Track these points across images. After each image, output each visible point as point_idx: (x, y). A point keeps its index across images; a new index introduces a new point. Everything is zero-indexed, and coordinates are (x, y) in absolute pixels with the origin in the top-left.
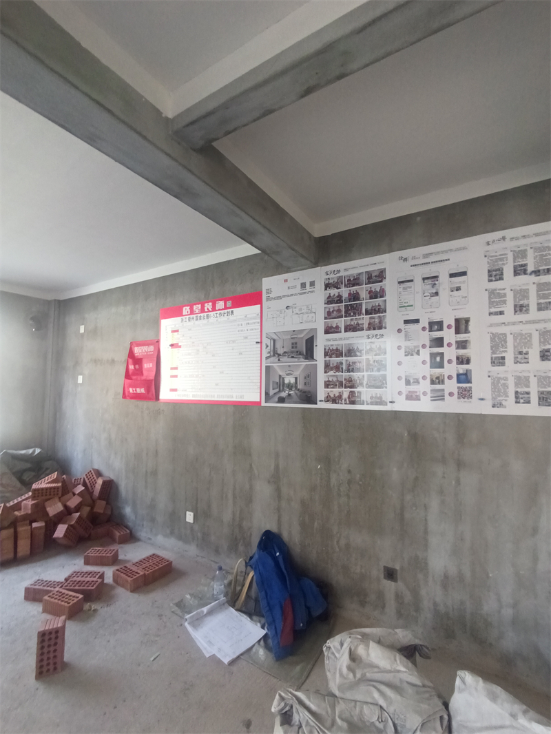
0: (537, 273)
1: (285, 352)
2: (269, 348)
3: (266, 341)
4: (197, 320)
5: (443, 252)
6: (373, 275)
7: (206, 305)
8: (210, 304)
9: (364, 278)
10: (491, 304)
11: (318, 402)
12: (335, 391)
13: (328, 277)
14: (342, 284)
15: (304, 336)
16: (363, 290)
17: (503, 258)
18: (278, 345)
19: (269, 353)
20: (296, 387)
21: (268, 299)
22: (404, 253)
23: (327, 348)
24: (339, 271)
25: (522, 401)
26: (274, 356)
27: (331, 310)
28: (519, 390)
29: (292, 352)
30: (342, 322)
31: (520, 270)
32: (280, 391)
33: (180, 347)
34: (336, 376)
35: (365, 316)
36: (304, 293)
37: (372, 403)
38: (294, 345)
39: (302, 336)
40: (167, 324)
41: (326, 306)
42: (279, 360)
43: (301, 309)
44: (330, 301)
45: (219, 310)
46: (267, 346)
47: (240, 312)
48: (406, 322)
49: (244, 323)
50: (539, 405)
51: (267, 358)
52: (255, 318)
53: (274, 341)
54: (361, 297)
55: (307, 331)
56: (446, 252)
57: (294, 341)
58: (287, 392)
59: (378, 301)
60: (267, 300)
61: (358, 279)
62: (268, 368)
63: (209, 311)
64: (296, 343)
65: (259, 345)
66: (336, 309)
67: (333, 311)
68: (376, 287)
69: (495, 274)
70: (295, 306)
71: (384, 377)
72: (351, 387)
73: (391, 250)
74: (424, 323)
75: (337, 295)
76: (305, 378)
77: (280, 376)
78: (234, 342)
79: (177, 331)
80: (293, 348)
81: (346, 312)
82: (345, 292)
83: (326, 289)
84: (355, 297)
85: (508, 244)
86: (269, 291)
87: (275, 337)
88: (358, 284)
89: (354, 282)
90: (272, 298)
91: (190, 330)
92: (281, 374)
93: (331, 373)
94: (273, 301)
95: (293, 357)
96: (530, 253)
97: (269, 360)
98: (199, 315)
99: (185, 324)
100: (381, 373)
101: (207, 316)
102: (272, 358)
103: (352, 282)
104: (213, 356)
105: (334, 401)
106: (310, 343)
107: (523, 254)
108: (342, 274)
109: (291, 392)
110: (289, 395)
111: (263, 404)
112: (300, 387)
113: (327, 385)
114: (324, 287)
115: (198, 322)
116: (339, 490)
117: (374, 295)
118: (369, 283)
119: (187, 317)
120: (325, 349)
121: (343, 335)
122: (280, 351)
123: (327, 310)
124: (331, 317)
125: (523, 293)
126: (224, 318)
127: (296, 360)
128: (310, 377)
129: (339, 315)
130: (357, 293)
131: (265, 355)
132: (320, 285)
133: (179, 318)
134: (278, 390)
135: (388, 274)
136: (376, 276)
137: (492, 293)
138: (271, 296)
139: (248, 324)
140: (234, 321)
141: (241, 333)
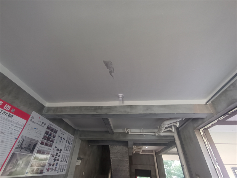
3: (20, 139)
8: (1, 102)
15: (34, 142)
16: (53, 134)
21: (31, 121)
23: (39, 150)
28: (61, 168)
29: (27, 148)
31: (68, 142)
35: (50, 142)
36: (42, 126)
37: (40, 173)
42: (21, 151)
43: (38, 131)
45: (5, 110)
46: (19, 142)
47: (16, 118)
49: (15, 125)
50: (61, 172)
51: (16, 148)
52: (21, 126)
53: (24, 140)
62: (14, 154)
64: (31, 144)
65: (15, 140)
80: (29, 146)
84: (50, 135)
89: (52, 130)
93: (35, 160)
97: (16, 150)
100: (46, 162)
102: (18, 149)
105: (31, 173)
107: (70, 139)
108: (51, 126)
118: (54, 132)
125: (67, 147)
127: (27, 152)
136: (56, 131)
137: (65, 145)
139: (17, 127)
140: (11, 121)
141: (10, 129)
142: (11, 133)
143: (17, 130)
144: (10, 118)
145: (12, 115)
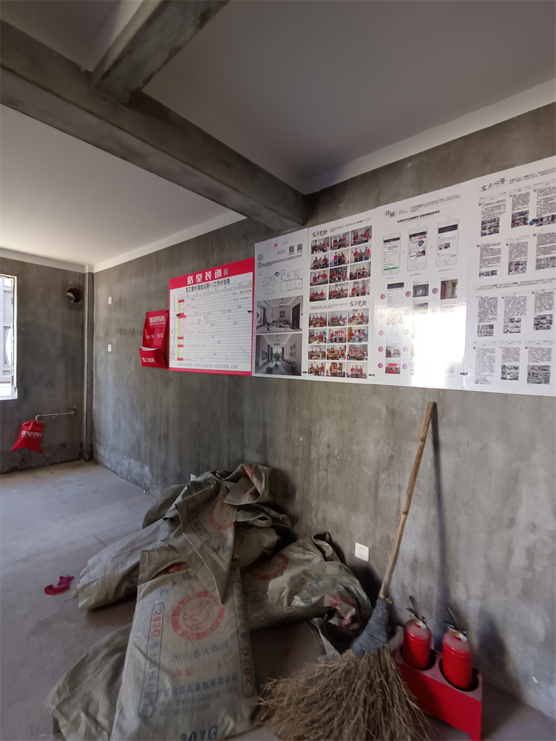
0: (538, 221)
1: (274, 322)
2: (260, 317)
3: (258, 310)
4: (199, 289)
5: (432, 203)
6: (359, 234)
7: (206, 273)
8: (210, 272)
9: (350, 238)
10: (483, 262)
11: (302, 374)
12: (318, 363)
13: (315, 238)
14: (328, 246)
15: (291, 304)
16: (348, 252)
17: (499, 206)
18: (268, 314)
19: (260, 322)
20: (283, 358)
21: (260, 265)
22: (392, 207)
23: (312, 317)
24: (325, 232)
25: (509, 377)
26: (264, 325)
27: (317, 276)
28: (507, 364)
29: (280, 321)
30: (326, 289)
31: (519, 219)
32: (268, 362)
33: (185, 317)
34: (319, 346)
35: (349, 281)
36: (292, 258)
37: (352, 376)
38: (282, 314)
39: (289, 304)
40: (175, 294)
41: (313, 271)
42: (268, 329)
43: (288, 276)
44: (316, 266)
45: (218, 278)
46: (258, 315)
47: (236, 279)
48: (390, 286)
49: (237, 291)
50: (528, 381)
51: (258, 327)
52: (247, 286)
53: (264, 309)
54: (347, 260)
55: (294, 298)
56: (436, 202)
57: (282, 309)
58: (274, 362)
59: (363, 264)
60: (259, 267)
61: (343, 240)
62: (258, 338)
63: (209, 280)
64: (284, 312)
65: (251, 315)
66: (322, 274)
67: (318, 277)
68: (361, 248)
69: (490, 226)
70: (283, 272)
71: (365, 347)
72: (333, 358)
73: (378, 204)
74: (409, 287)
75: (323, 258)
76: (291, 348)
77: (269, 346)
78: (229, 311)
79: (182, 301)
80: (281, 316)
81: (331, 277)
82: (330, 255)
83: (312, 253)
84: (340, 260)
85: (508, 188)
86: (261, 257)
87: (265, 306)
88: (344, 246)
89: (340, 243)
90: (263, 265)
91: (193, 299)
92: (270, 344)
93: (315, 343)
94: (264, 268)
95: (280, 327)
96: (533, 198)
97: (259, 330)
98: (200, 284)
99: (189, 294)
100: (363, 343)
101: (208, 284)
102: (262, 328)
103: (338, 244)
104: (212, 325)
105: (317, 373)
106: (297, 310)
107: (524, 198)
108: (329, 234)
109: (279, 363)
110: (277, 365)
111: (254, 374)
112: (286, 357)
113: (311, 356)
114: (310, 250)
115: (200, 292)
116: (319, 464)
117: (359, 257)
118: (355, 243)
119: (191, 286)
120: (310, 318)
121: (328, 302)
122: (270, 320)
123: (313, 275)
124: (317, 283)
125: (520, 248)
126: (221, 287)
127: (284, 329)
128: (296, 347)
129: (325, 280)
130: (343, 256)
131: (256, 324)
132: (307, 248)
133: (185, 288)
134: (266, 360)
135: (374, 233)
136: (362, 236)
137: (485, 249)
138: (263, 262)
139: (242, 292)
140: (230, 289)
141: (235, 301)
142: (240, 307)
143: (245, 298)
144: (228, 286)
145: (228, 279)
